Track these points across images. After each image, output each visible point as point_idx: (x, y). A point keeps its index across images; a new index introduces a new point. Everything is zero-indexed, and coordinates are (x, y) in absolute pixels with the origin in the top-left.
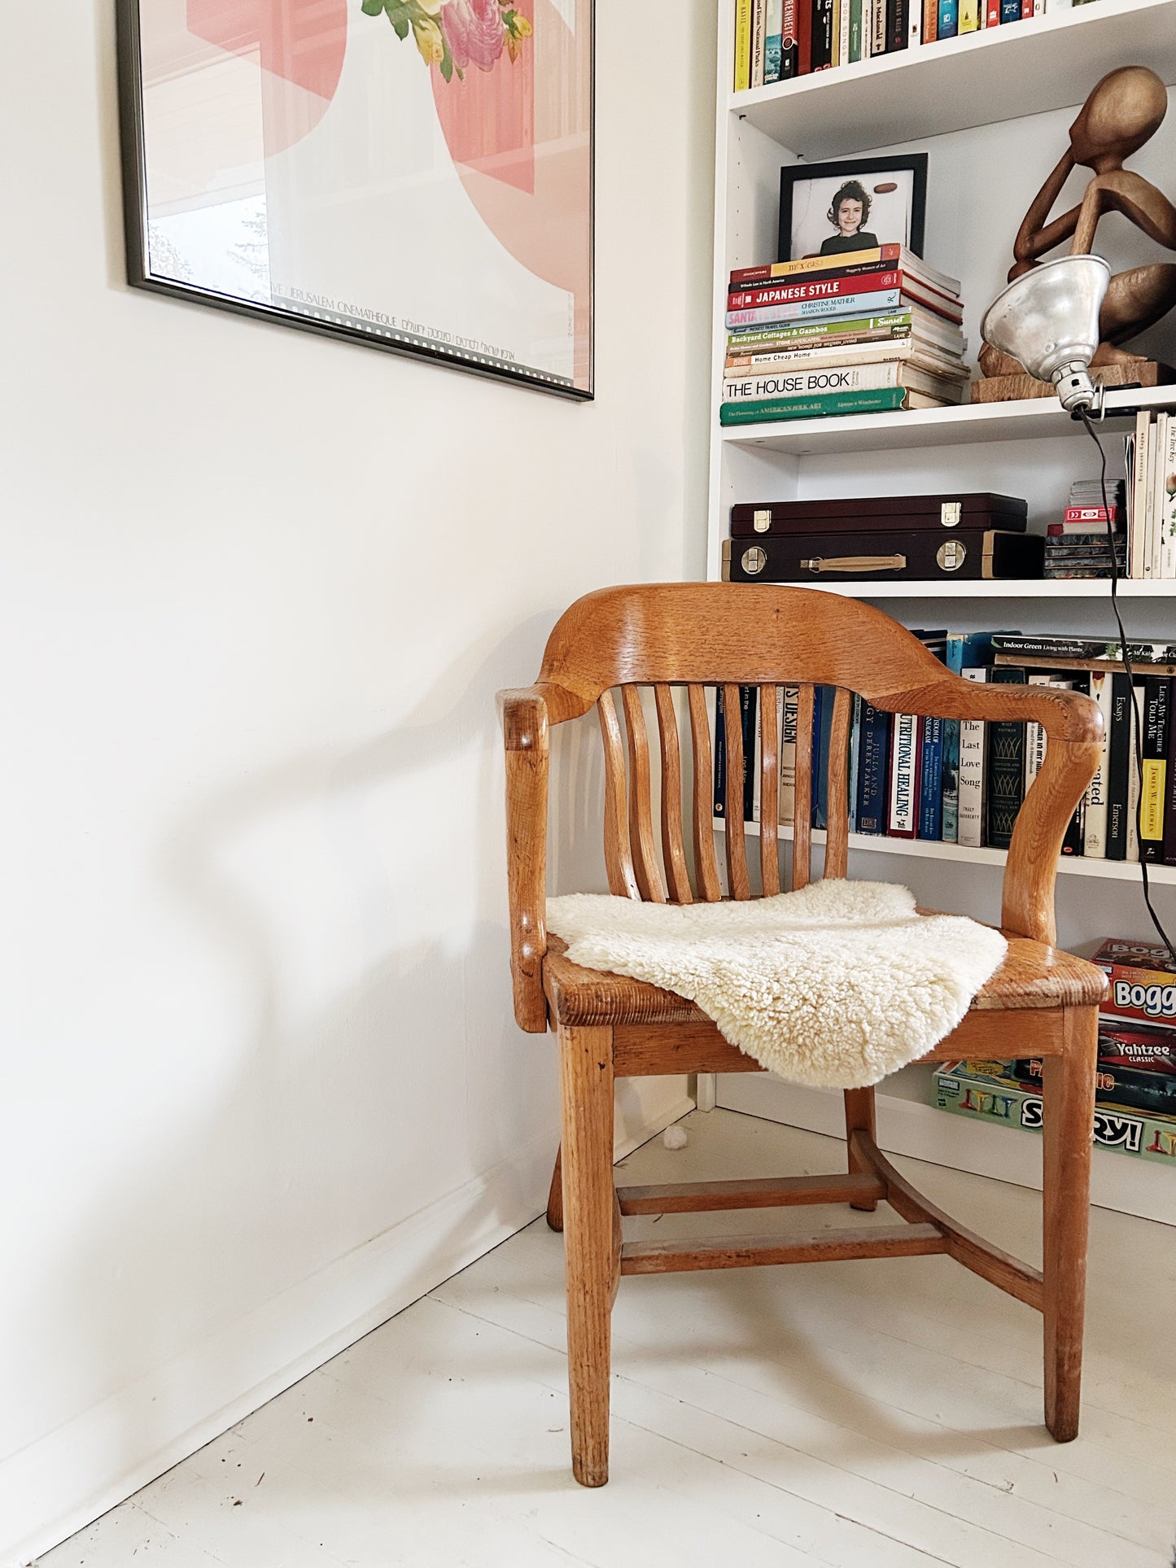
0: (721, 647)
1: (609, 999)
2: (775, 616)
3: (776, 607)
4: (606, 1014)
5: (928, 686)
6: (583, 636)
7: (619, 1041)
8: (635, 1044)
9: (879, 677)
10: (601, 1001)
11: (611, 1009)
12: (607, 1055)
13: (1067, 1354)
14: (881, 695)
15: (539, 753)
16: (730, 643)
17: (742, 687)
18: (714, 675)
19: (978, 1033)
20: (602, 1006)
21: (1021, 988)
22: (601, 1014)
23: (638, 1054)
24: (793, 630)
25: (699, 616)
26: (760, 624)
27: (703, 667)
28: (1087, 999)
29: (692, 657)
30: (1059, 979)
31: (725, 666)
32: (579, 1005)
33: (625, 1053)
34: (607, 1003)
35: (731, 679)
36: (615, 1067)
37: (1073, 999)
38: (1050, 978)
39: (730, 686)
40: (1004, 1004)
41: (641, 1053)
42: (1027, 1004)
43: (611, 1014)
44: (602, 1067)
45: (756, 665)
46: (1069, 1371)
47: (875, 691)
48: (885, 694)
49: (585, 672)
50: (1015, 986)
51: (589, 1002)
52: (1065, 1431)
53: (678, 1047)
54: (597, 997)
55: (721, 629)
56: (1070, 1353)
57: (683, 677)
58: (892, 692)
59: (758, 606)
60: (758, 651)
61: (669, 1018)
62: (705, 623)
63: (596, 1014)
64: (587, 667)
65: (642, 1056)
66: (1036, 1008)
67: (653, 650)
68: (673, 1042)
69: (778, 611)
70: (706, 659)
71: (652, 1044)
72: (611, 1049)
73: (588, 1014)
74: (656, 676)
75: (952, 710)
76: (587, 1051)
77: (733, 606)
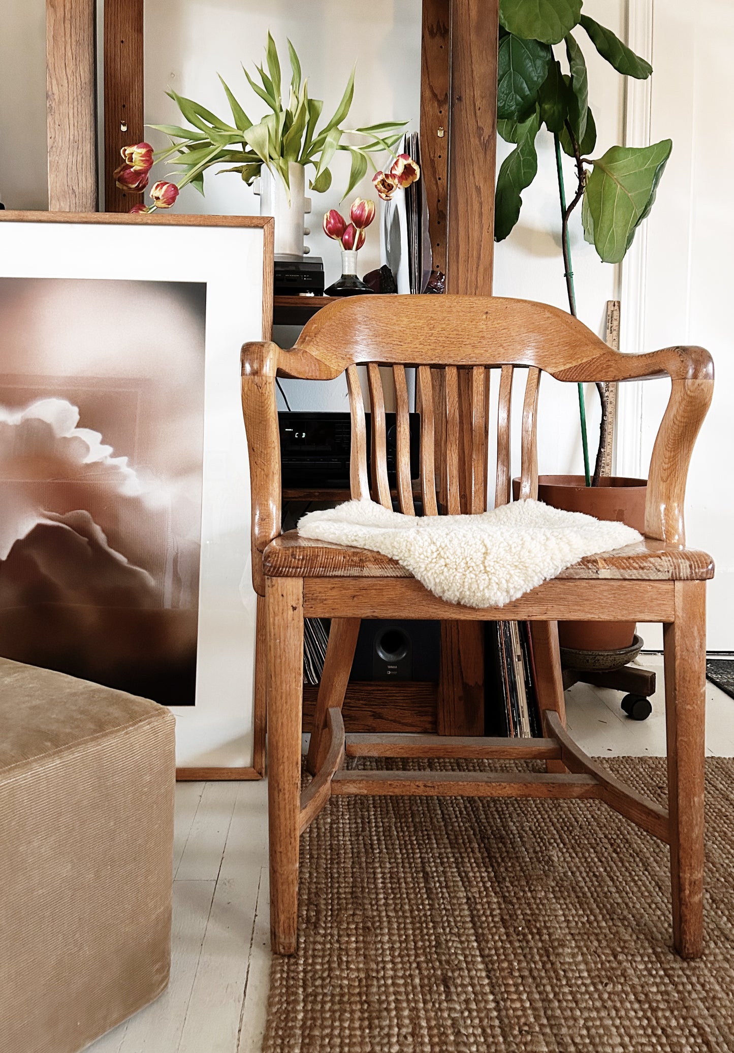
0: (444, 339)
1: (301, 557)
2: (484, 317)
3: (486, 310)
4: (297, 568)
5: (593, 359)
6: (334, 323)
7: (308, 589)
8: (320, 592)
9: (559, 356)
10: (295, 558)
11: (302, 564)
12: (298, 600)
13: (687, 881)
14: (561, 369)
15: (264, 378)
16: (450, 336)
17: (459, 367)
18: (438, 359)
19: (600, 599)
20: (294, 562)
21: (637, 563)
22: (293, 568)
23: (322, 601)
24: (498, 326)
25: (428, 317)
26: (474, 323)
27: (430, 353)
28: (694, 575)
29: (422, 346)
30: (670, 558)
31: (446, 352)
32: (277, 560)
33: (312, 599)
34: (299, 560)
35: (451, 361)
36: (304, 610)
37: (682, 574)
38: (663, 558)
39: (451, 368)
40: (622, 576)
41: (326, 600)
42: (641, 576)
43: (301, 568)
44: (294, 609)
45: (470, 352)
46: (690, 896)
47: (556, 367)
48: (563, 368)
49: (334, 349)
50: (632, 561)
51: (285, 559)
52: (688, 949)
53: (354, 597)
54: (292, 555)
55: (444, 326)
56: (690, 879)
57: (414, 359)
58: (568, 366)
59: (472, 310)
60: (472, 342)
61: (346, 573)
62: (432, 322)
63: (290, 567)
64: (336, 345)
65: (325, 602)
66: (650, 580)
67: (392, 339)
68: (350, 592)
69: (487, 313)
70: (432, 347)
71: (334, 593)
72: (301, 595)
73: (283, 567)
74: (392, 358)
75: (610, 373)
76: (282, 595)
77: (454, 310)
